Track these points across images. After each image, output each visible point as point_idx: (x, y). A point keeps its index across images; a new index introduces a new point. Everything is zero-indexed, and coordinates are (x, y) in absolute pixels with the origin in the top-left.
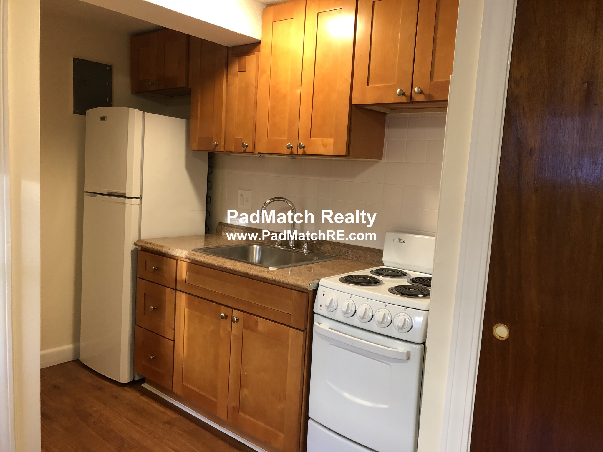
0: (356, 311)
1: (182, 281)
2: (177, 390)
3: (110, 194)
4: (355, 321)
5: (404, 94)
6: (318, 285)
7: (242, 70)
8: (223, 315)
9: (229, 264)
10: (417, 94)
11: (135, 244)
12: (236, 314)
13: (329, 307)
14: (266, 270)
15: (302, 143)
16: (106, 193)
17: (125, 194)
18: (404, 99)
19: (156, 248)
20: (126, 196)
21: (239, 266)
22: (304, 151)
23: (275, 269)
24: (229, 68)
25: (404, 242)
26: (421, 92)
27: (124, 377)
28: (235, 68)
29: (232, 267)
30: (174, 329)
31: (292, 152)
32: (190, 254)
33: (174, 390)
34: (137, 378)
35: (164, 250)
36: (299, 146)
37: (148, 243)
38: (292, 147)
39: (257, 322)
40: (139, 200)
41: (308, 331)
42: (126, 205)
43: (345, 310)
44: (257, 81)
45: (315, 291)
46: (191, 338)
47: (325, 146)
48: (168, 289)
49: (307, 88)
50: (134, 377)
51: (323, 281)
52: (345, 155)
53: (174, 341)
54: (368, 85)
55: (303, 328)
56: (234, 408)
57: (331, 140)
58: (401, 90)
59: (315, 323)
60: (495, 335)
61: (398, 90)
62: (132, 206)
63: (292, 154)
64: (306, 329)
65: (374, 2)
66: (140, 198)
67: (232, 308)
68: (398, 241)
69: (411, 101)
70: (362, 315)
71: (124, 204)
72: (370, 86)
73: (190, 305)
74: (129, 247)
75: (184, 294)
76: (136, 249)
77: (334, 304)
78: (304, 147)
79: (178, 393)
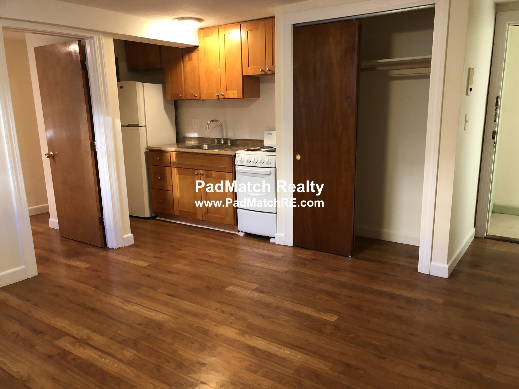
0: (251, 160)
1: (174, 162)
2: (177, 213)
3: (129, 126)
4: (251, 164)
5: (263, 71)
6: (236, 153)
7: (191, 59)
8: (196, 173)
9: (196, 151)
10: (268, 71)
11: (146, 149)
12: (202, 172)
13: (241, 161)
14: (214, 151)
15: (223, 94)
16: (127, 125)
17: (138, 125)
18: (263, 73)
19: (158, 149)
20: (139, 125)
21: (201, 151)
22: (224, 97)
23: (217, 150)
24: (184, 58)
25: (272, 135)
26: (270, 70)
27: (147, 215)
28: (187, 58)
29: (198, 152)
30: (172, 186)
31: (218, 98)
32: (176, 149)
33: (175, 214)
34: (153, 216)
35: (163, 149)
36: (222, 95)
37: (153, 147)
38: (218, 96)
39: (212, 173)
40: (145, 127)
41: (233, 173)
42: (140, 130)
43: (247, 160)
44: (198, 64)
45: (235, 156)
46: (181, 188)
47: (233, 94)
48: (167, 168)
49: (223, 69)
50: (152, 215)
51: (238, 152)
52: (242, 98)
53: (173, 191)
54: (249, 67)
55: (232, 172)
56: (205, 213)
57: (236, 92)
58: (262, 69)
59: (236, 168)
60: (297, 158)
61: (261, 69)
62: (142, 130)
63: (219, 99)
64: (233, 172)
65: (248, 31)
66: (146, 126)
67: (200, 170)
68: (269, 134)
69: (266, 74)
70: (253, 161)
71: (138, 129)
72: (250, 67)
73: (179, 173)
74: (143, 151)
75: (176, 168)
76: (146, 151)
77: (243, 160)
78: (224, 95)
79: (177, 215)
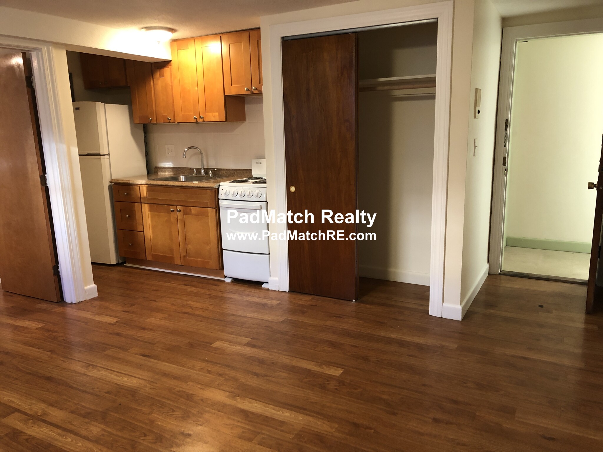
0: (237, 194)
1: (144, 198)
2: (149, 258)
3: (88, 155)
4: (238, 198)
5: (249, 90)
6: (219, 186)
7: (162, 76)
8: (172, 210)
9: (171, 183)
10: (254, 90)
11: (110, 182)
12: (179, 208)
13: (225, 194)
14: (192, 183)
15: (202, 116)
16: (86, 154)
17: (100, 153)
18: (249, 93)
19: (125, 182)
20: (101, 154)
21: (177, 183)
22: (203, 120)
23: (197, 182)
24: (154, 75)
25: (261, 163)
26: (256, 89)
27: (114, 261)
28: (157, 75)
29: (173, 184)
30: (143, 225)
31: (197, 121)
32: (147, 182)
33: (147, 259)
34: (120, 261)
35: (131, 182)
36: (201, 117)
37: (119, 180)
38: (196, 118)
39: (191, 209)
40: (108, 156)
41: (217, 208)
42: (101, 159)
43: (233, 193)
44: (172, 82)
45: (218, 189)
46: (154, 227)
47: (214, 117)
48: (136, 204)
49: (201, 87)
50: (119, 261)
51: (221, 184)
52: (225, 121)
53: (144, 232)
54: (232, 85)
55: (214, 207)
56: (184, 256)
57: (217, 114)
58: (247, 88)
59: (220, 203)
60: (291, 191)
62: (105, 160)
63: (197, 122)
64: (216, 207)
65: (229, 44)
66: (109, 155)
67: (177, 206)
68: (258, 163)
69: (252, 93)
70: (240, 194)
71: (100, 159)
72: (233, 86)
73: (151, 210)
74: (106, 184)
75: (147, 204)
76: (110, 185)
77: (228, 193)
78: (203, 118)
79: (150, 260)
